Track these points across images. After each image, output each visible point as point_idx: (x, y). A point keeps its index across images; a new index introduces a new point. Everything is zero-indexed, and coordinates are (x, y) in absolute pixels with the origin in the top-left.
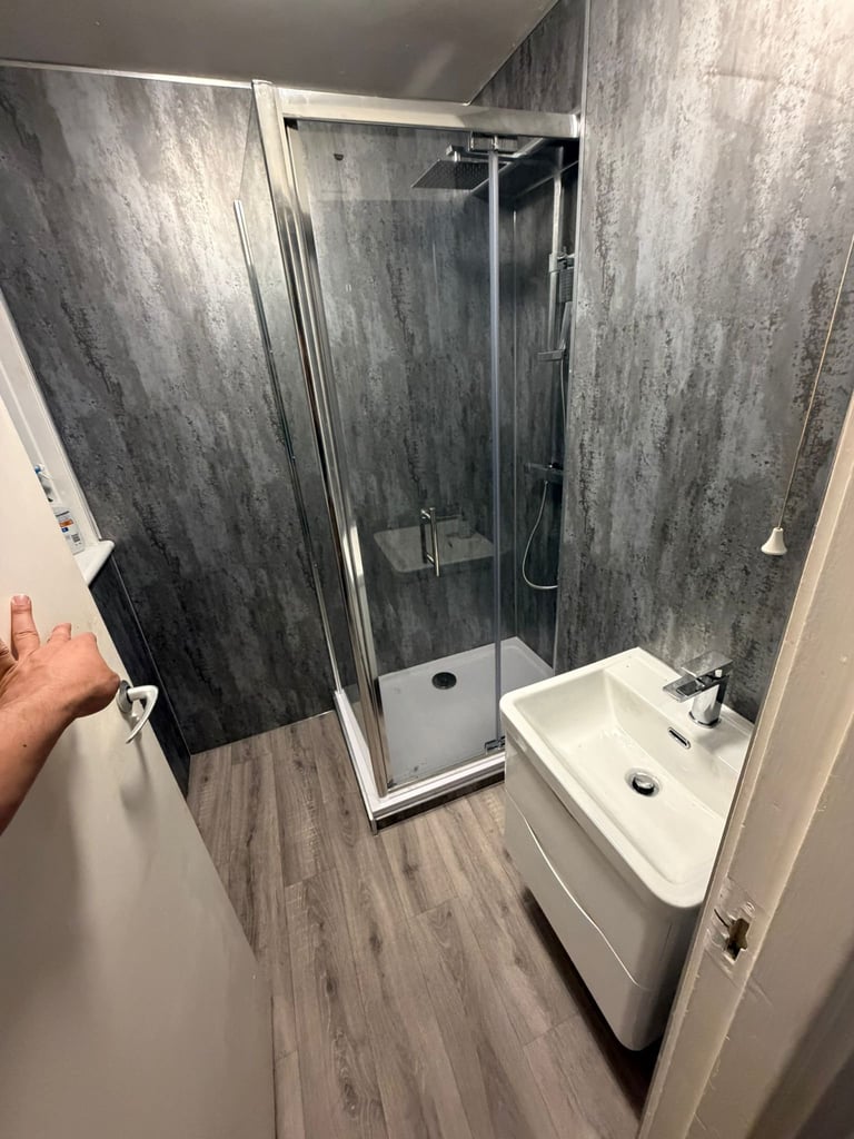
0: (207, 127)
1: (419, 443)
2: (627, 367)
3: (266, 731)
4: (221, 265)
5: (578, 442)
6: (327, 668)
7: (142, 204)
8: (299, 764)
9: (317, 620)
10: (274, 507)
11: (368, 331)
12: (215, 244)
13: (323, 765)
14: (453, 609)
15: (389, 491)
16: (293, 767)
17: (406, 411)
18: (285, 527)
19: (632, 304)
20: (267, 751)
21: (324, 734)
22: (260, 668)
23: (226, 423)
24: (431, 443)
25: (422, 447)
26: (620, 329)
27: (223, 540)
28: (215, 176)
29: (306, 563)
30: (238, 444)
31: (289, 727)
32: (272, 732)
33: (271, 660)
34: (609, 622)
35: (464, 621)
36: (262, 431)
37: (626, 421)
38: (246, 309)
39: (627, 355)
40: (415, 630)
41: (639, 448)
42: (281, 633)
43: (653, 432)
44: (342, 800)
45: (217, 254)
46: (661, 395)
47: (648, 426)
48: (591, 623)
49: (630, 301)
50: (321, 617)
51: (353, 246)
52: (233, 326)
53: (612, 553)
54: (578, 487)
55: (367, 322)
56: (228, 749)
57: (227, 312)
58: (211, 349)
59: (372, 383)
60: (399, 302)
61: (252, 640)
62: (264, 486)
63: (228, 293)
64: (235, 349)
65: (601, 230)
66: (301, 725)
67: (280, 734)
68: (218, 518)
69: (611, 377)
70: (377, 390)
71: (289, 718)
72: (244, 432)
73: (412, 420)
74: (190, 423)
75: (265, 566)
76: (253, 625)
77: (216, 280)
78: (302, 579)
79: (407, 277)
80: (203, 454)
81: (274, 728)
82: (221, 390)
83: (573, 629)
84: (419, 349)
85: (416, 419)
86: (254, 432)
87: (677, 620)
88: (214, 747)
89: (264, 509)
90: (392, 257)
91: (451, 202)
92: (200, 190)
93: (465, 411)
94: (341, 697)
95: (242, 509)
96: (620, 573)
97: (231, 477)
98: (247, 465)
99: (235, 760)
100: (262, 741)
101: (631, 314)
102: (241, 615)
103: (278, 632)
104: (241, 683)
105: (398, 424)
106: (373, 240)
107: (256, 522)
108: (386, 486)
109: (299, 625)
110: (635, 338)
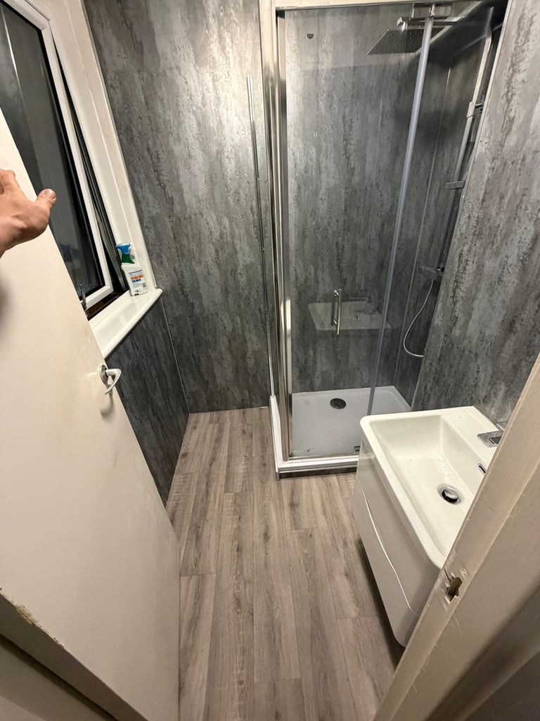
0: (236, 24)
1: (346, 246)
2: (509, 194)
3: (229, 410)
4: (235, 121)
5: (459, 252)
6: (267, 382)
7: (194, 81)
8: (244, 432)
9: (265, 352)
10: (249, 280)
11: (323, 165)
12: (233, 106)
13: (256, 435)
14: (352, 359)
15: (321, 276)
16: (240, 432)
17: (341, 223)
18: (254, 292)
19: (525, 141)
20: (228, 420)
21: (260, 418)
22: (230, 374)
23: (227, 224)
24: (354, 247)
25: (347, 248)
26: (510, 163)
27: (218, 296)
28: (238, 59)
29: (263, 316)
30: (233, 238)
31: (242, 410)
32: (232, 411)
33: (236, 371)
34: (455, 385)
35: (358, 369)
36: (247, 231)
37: (499, 238)
38: (247, 150)
39: (511, 184)
40: (325, 369)
41: (505, 259)
42: (244, 356)
43: (519, 247)
44: (263, 457)
45: (234, 113)
46: (532, 217)
47: (516, 243)
48: (443, 384)
49: (522, 139)
50: (268, 351)
51: (321, 103)
52: (238, 162)
53: (468, 336)
54: (451, 285)
55: (322, 158)
56: (208, 414)
57: (235, 153)
58: (224, 177)
59: (320, 202)
60: (347, 144)
61: (228, 357)
62: (245, 266)
63: (237, 139)
64: (237, 177)
65: (511, 79)
66: (248, 411)
67: (236, 413)
68: (216, 282)
69: (494, 202)
70: (323, 207)
71: (243, 406)
72: (237, 231)
73: (344, 230)
74: (208, 223)
75: (239, 315)
76: (230, 349)
77: (231, 131)
78: (260, 325)
79: (356, 124)
80: (213, 243)
81: (234, 409)
82: (227, 203)
83: (429, 385)
84: (356, 179)
85: (347, 229)
86: (243, 231)
87: (507, 392)
88: (201, 412)
89: (243, 280)
90: (347, 110)
91: (399, 64)
92: (228, 69)
93: (383, 225)
94: (273, 400)
95: (231, 279)
96: (470, 352)
97: (226, 259)
98: (236, 252)
99: (211, 421)
100: (226, 414)
101: (521, 149)
102: (223, 342)
103: (242, 355)
104: (219, 380)
105: (334, 232)
106: (336, 98)
107: (237, 287)
108: (319, 273)
109: (255, 353)
110: (520, 170)
